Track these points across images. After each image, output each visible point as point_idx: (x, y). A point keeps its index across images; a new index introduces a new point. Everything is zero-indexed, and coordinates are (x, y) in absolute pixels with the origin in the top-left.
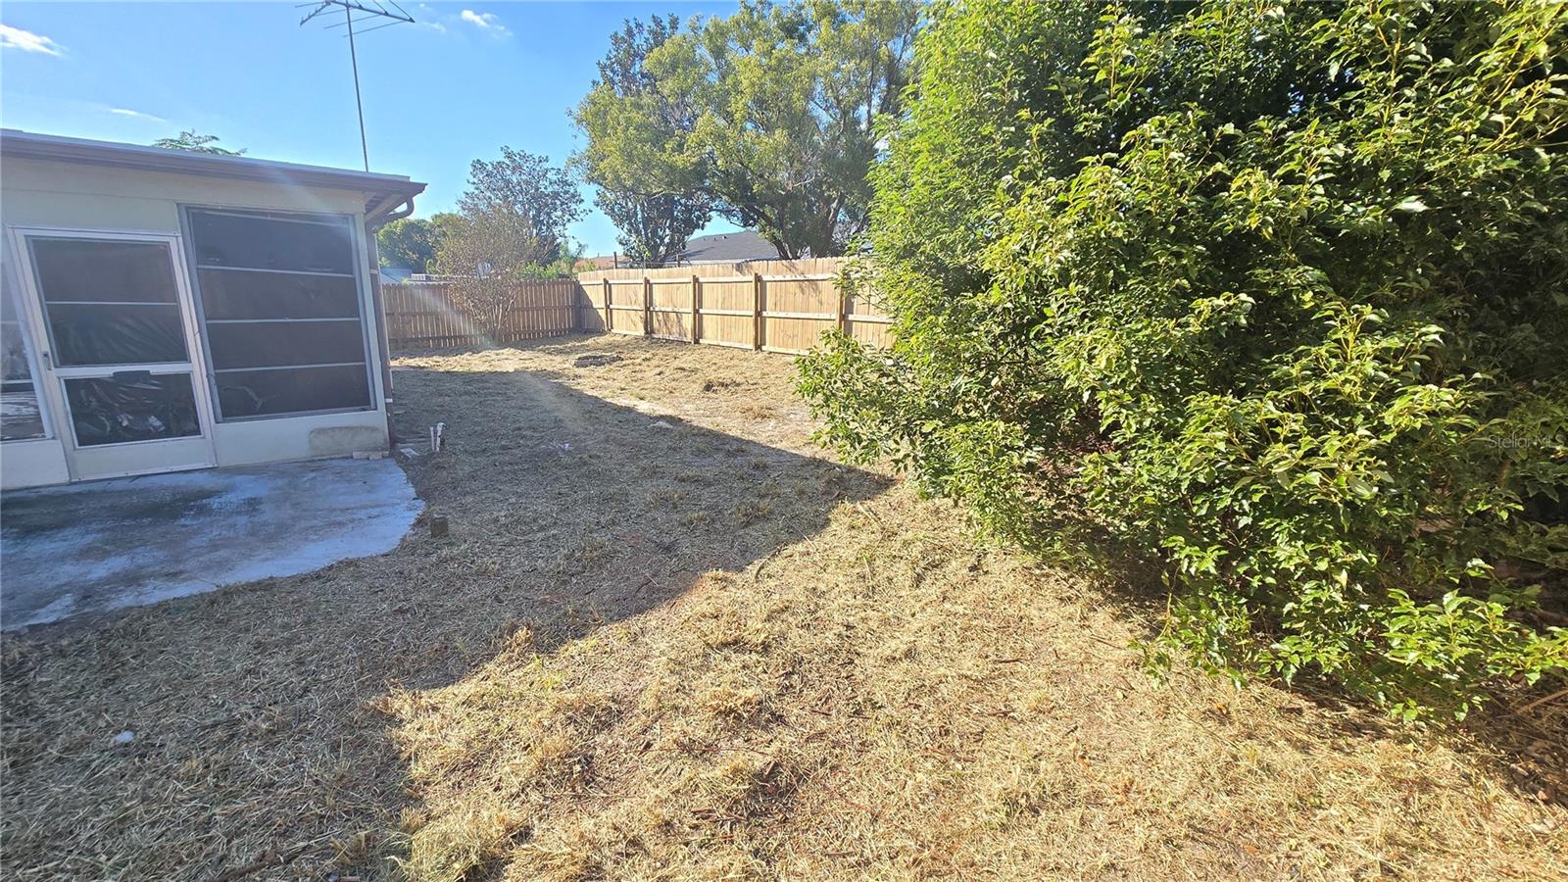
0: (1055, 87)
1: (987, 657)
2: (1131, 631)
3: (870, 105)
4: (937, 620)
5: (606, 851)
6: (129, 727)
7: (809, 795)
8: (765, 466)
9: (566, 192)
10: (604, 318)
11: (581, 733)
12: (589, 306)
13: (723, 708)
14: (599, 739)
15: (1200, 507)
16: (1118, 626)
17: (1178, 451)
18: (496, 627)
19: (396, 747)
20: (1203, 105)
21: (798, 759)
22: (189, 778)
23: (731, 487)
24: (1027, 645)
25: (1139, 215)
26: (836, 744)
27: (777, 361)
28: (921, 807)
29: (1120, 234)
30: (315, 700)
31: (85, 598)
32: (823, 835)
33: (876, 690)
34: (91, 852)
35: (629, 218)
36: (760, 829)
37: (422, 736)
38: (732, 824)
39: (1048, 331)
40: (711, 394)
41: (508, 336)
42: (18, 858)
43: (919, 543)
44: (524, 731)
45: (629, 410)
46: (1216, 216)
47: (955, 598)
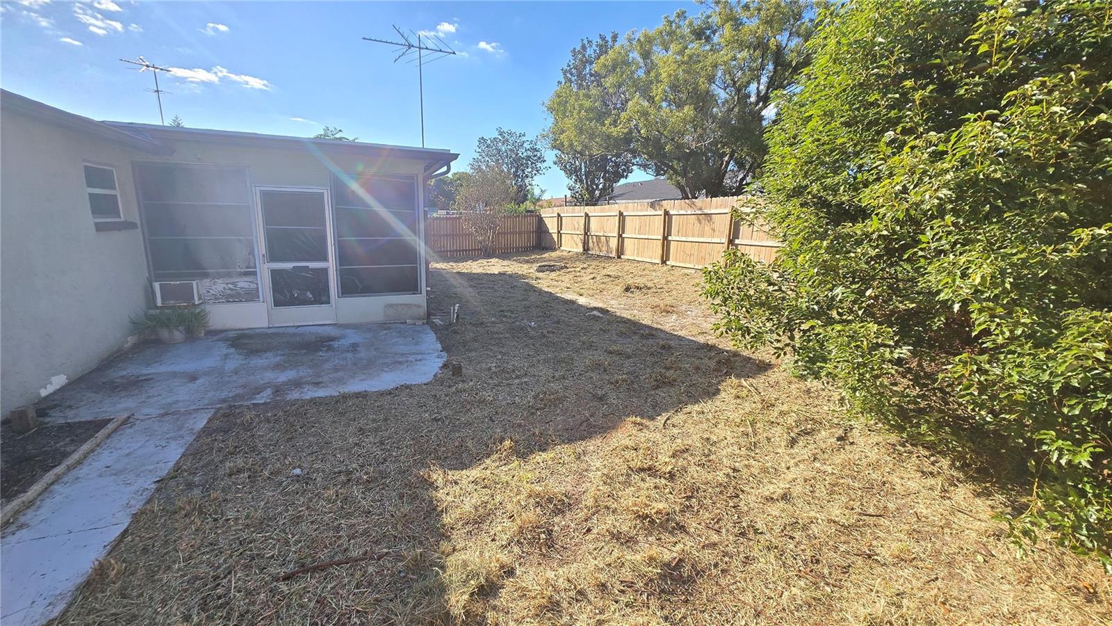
0: (938, 61)
1: (852, 509)
2: (992, 507)
3: (759, 83)
4: (809, 474)
5: (563, 594)
6: (299, 466)
7: (706, 588)
8: (670, 347)
9: (535, 156)
10: (556, 240)
11: (545, 514)
12: (547, 231)
13: (641, 514)
14: (557, 519)
15: (1072, 407)
16: (978, 501)
17: (1049, 358)
18: (491, 437)
19: (435, 502)
20: (1085, 66)
21: (697, 559)
22: (329, 501)
23: (645, 360)
24: (889, 504)
25: (1017, 160)
26: (725, 554)
27: (677, 273)
28: (796, 613)
29: (998, 175)
30: (391, 467)
31: (277, 391)
32: (716, 618)
33: (758, 520)
34: (284, 531)
35: (576, 171)
36: (668, 603)
37: (449, 498)
38: (648, 595)
39: (920, 253)
40: (629, 294)
41: (494, 251)
42: (254, 527)
43: (793, 414)
44: (509, 507)
45: (573, 302)
46: (1099, 159)
47: (824, 460)
